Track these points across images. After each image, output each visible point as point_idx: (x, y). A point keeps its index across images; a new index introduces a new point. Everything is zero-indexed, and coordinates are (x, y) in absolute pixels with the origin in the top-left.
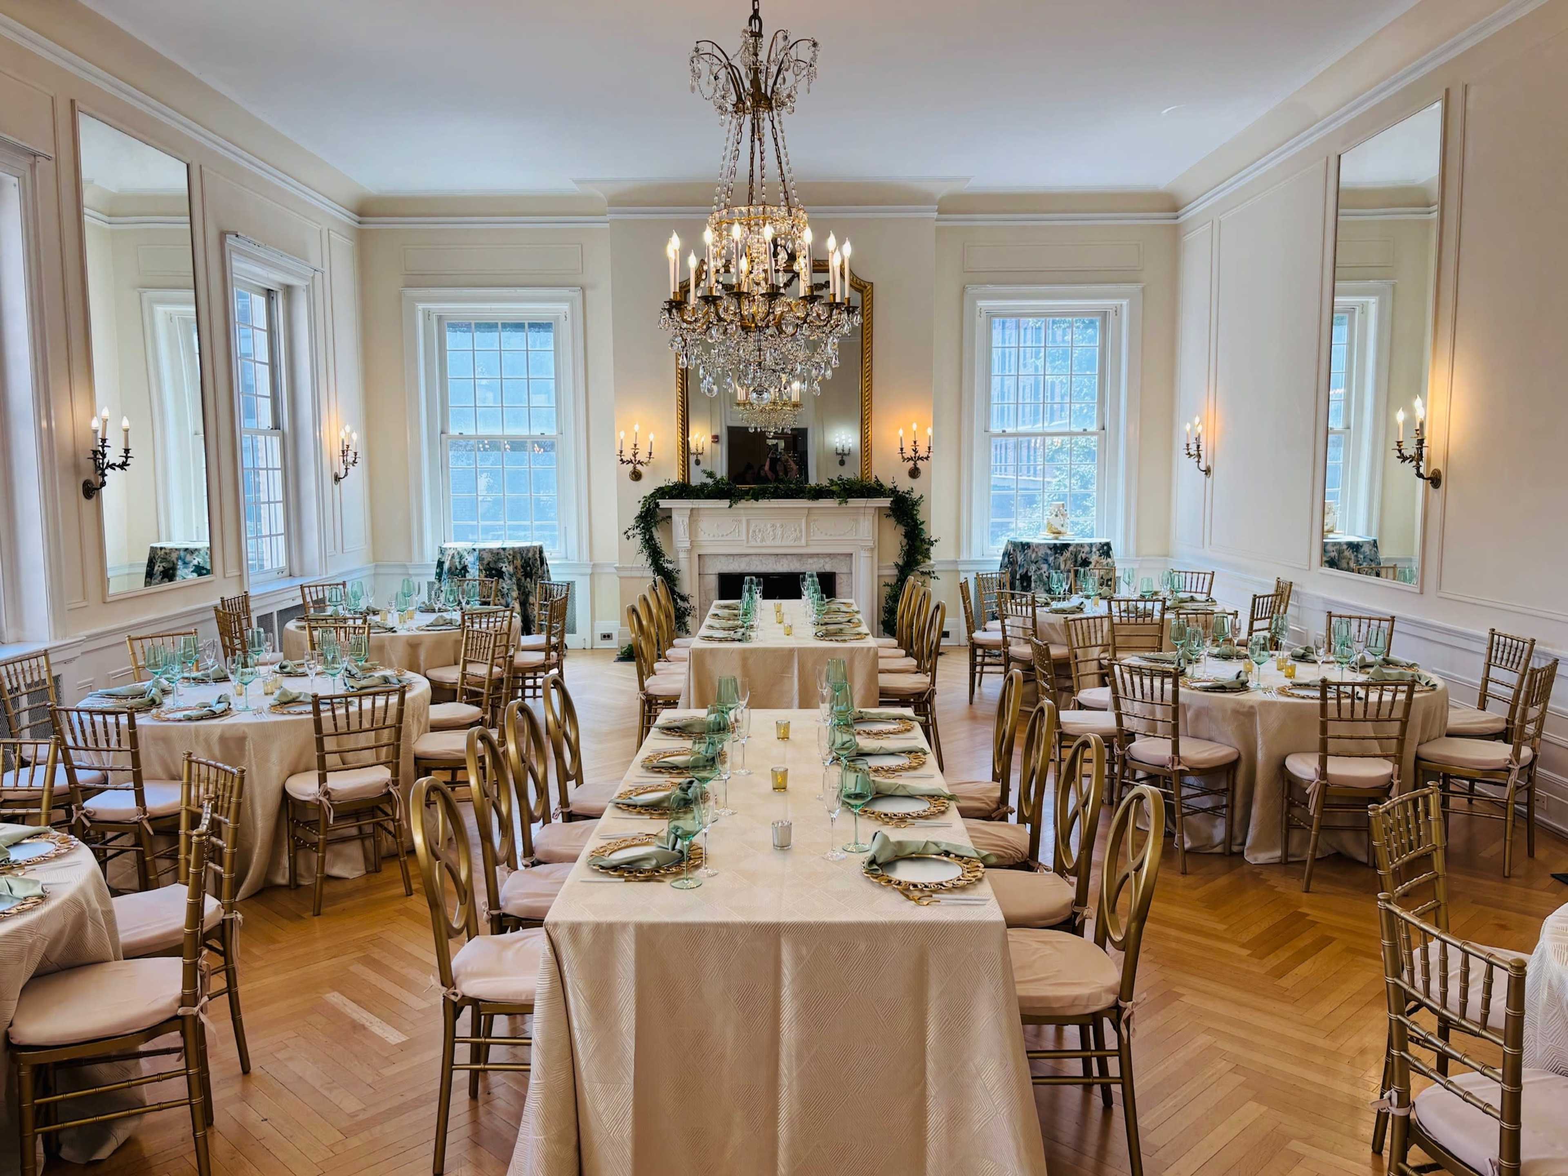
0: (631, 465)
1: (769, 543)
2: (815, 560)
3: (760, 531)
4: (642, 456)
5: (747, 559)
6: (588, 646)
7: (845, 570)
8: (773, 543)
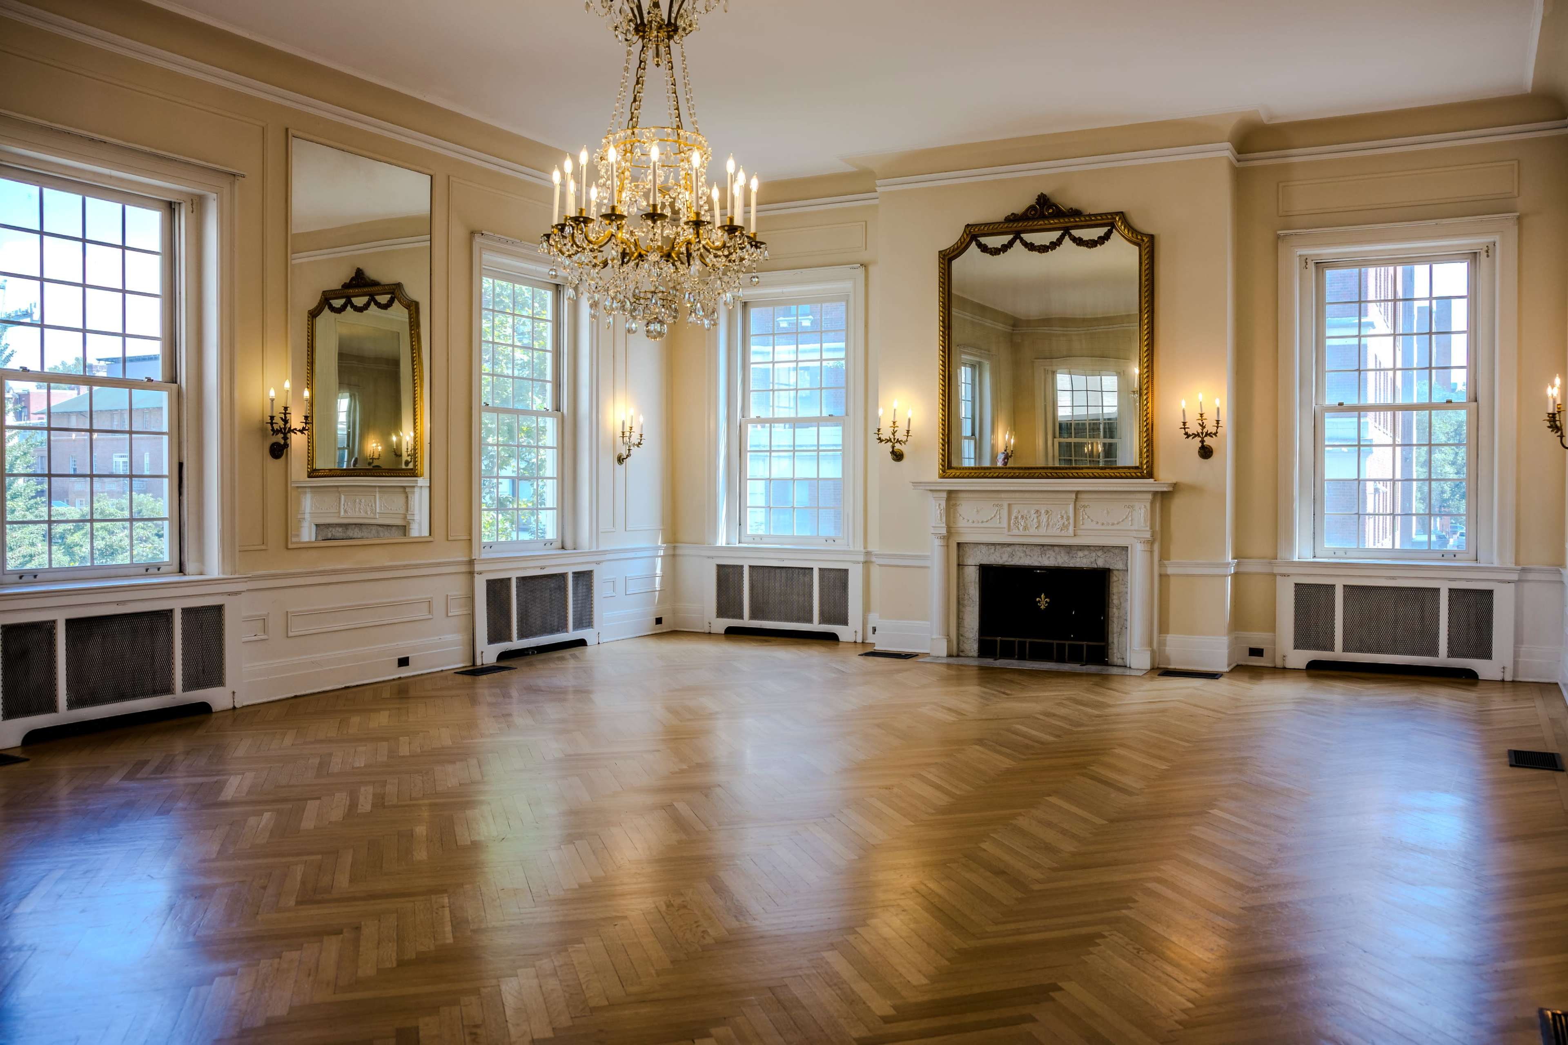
0: (890, 444)
1: (1032, 531)
2: (1086, 553)
3: (1022, 517)
4: (901, 435)
5: (1009, 549)
6: (859, 640)
7: (1120, 566)
8: (1036, 532)
